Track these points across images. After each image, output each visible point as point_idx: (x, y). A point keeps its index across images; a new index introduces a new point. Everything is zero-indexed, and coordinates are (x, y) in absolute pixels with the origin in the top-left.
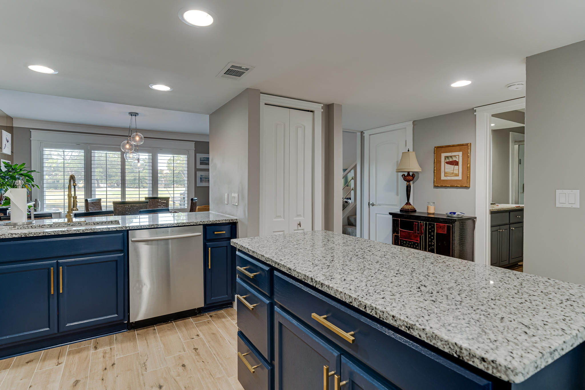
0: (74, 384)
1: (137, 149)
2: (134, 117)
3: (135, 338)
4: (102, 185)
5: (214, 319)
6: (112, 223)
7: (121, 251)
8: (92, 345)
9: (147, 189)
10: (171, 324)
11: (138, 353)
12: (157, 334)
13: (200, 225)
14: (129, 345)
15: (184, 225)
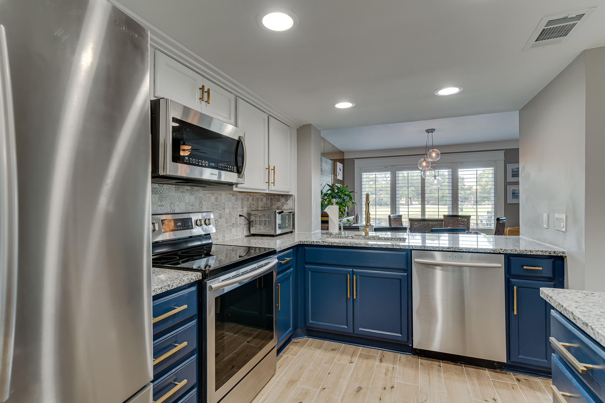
0: (358, 390)
1: (435, 166)
2: (430, 134)
3: (417, 367)
4: (414, 203)
5: (522, 386)
6: (400, 240)
7: (405, 271)
8: (378, 356)
9: (447, 207)
10: (461, 367)
11: (418, 387)
12: (441, 372)
13: (500, 253)
14: (410, 372)
15: (476, 251)
